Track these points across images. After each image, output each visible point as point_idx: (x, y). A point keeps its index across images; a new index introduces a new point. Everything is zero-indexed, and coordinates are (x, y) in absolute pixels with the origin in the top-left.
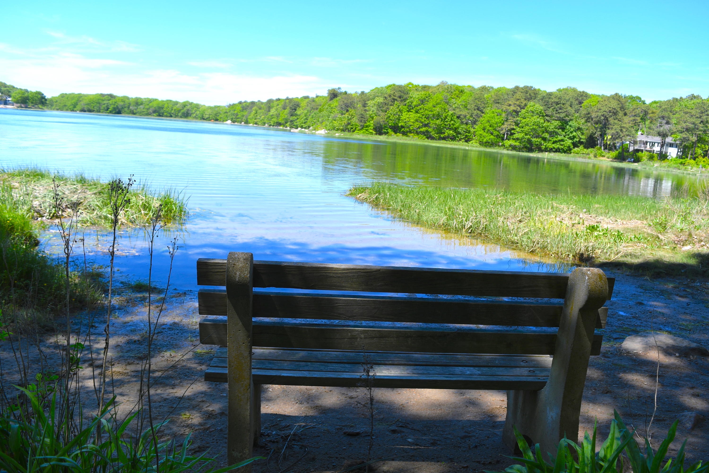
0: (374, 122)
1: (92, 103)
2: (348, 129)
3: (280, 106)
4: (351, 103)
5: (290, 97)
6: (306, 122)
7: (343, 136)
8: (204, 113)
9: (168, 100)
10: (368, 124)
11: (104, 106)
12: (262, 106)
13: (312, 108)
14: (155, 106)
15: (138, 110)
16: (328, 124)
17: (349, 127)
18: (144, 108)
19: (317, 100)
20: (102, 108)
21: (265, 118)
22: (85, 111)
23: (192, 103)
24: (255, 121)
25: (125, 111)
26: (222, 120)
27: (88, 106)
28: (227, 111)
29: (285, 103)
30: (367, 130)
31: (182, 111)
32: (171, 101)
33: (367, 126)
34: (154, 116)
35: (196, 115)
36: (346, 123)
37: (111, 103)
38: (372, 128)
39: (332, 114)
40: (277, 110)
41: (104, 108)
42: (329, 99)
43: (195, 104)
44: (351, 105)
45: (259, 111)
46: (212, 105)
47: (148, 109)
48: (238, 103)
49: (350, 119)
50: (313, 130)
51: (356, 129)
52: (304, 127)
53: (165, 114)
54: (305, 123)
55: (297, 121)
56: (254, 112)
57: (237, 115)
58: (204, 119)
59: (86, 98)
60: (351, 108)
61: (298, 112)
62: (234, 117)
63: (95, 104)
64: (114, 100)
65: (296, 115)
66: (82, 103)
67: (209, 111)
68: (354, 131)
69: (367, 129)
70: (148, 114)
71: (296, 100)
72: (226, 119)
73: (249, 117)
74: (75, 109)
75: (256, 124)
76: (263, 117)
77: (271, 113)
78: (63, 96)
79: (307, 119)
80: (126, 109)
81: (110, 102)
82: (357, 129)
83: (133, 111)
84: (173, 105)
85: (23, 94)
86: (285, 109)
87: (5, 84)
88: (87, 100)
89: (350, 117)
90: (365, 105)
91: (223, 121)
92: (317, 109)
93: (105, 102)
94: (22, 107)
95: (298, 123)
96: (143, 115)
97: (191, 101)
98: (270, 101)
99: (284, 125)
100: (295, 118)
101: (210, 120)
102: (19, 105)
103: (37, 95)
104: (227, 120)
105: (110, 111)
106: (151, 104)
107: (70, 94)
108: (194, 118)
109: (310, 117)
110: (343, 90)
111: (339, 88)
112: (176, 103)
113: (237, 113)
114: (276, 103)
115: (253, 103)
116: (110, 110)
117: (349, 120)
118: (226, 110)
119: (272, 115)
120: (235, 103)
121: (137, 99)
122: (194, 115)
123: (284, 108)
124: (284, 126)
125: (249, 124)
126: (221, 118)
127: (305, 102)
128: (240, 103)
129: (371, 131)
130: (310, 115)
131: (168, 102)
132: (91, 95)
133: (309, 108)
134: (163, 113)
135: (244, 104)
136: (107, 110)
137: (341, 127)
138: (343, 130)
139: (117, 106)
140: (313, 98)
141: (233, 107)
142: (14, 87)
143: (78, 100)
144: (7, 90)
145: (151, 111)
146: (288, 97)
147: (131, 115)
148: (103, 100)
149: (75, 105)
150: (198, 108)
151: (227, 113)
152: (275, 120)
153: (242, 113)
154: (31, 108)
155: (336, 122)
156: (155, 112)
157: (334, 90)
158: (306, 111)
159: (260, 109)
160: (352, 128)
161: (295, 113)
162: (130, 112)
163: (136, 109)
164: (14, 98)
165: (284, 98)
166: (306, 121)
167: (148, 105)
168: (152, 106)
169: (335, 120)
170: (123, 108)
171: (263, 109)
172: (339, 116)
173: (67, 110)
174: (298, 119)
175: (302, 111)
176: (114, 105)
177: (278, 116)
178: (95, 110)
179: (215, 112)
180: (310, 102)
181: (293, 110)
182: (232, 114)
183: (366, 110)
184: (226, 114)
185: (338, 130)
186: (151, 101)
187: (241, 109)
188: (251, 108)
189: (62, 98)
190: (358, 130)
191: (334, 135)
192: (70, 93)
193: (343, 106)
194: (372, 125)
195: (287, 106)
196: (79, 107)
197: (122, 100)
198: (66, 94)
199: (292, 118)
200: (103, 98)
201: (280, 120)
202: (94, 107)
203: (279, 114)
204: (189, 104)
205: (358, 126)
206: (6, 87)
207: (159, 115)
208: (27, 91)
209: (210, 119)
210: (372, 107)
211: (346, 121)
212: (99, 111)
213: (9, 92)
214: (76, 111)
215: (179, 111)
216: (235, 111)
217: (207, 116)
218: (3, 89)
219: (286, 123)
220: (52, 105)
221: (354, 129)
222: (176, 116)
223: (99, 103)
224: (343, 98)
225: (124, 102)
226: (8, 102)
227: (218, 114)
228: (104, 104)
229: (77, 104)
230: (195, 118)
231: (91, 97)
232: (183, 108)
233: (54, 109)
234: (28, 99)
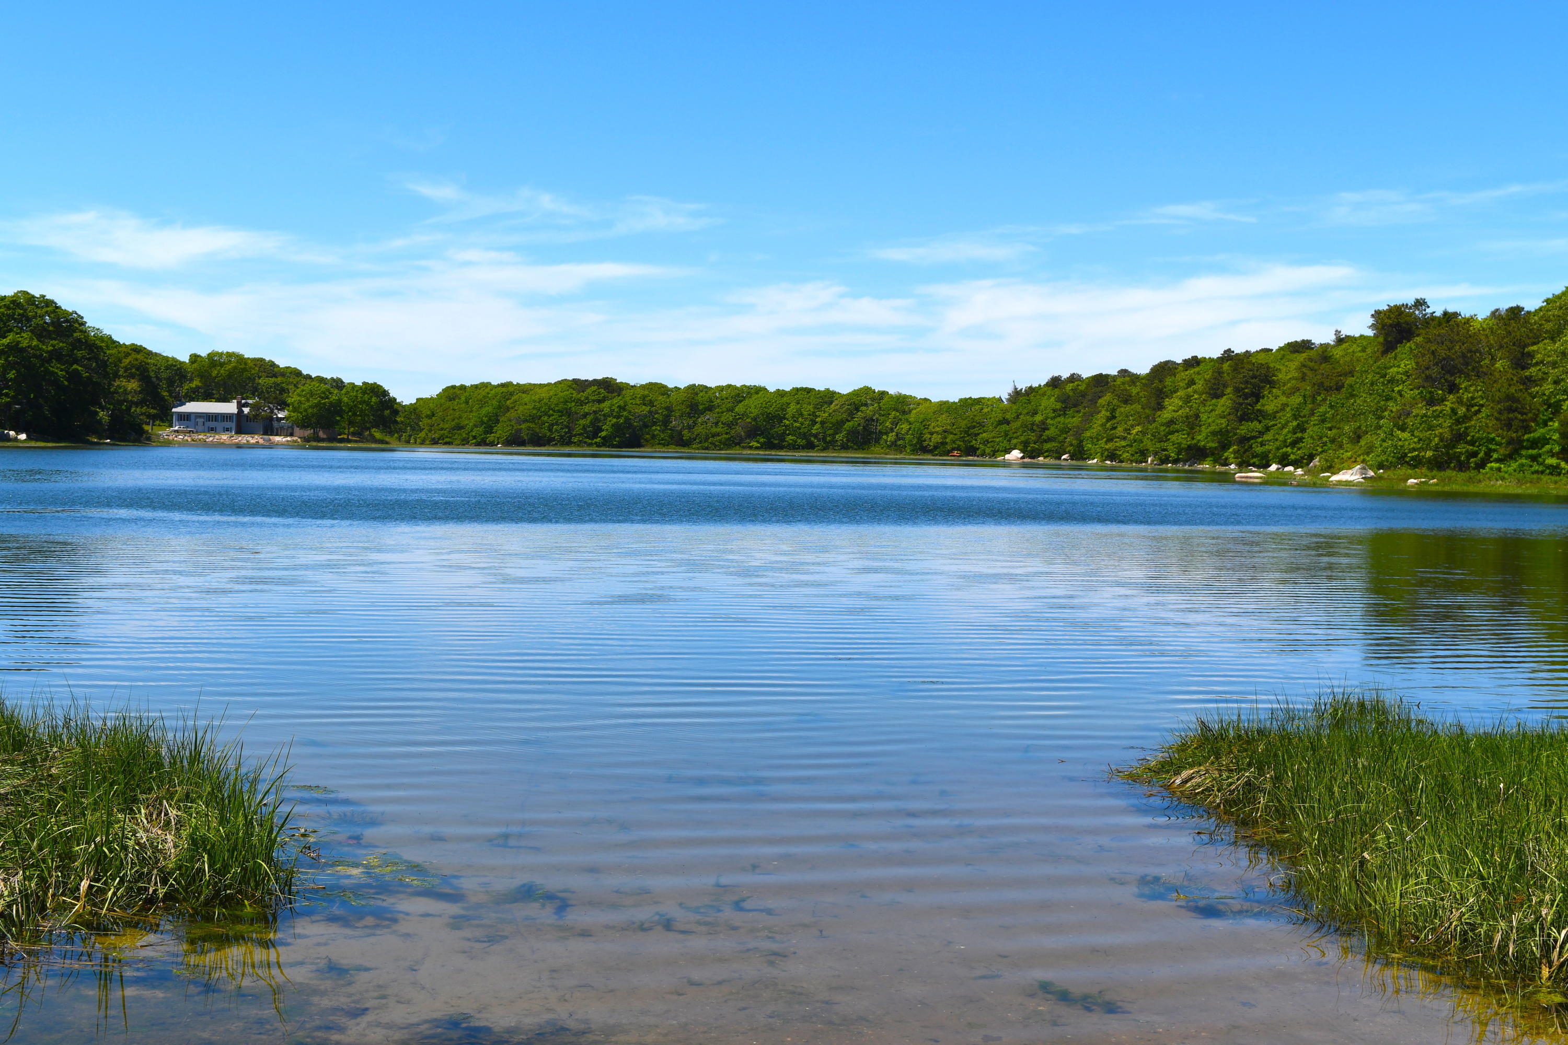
0: (1562, 424)
1: (546, 414)
2: (1457, 457)
3: (1199, 386)
4: (1464, 356)
5: (1238, 349)
6: (1300, 440)
7: (1439, 488)
8: (926, 427)
9: (797, 390)
10: (1540, 432)
11: (582, 422)
12: (1134, 391)
13: (1321, 387)
14: (755, 412)
15: (698, 429)
16: (1378, 444)
17: (1461, 448)
18: (717, 424)
19: (1338, 353)
20: (578, 430)
21: (1143, 433)
22: (522, 443)
23: (883, 394)
24: (1110, 446)
25: (654, 437)
26: (988, 451)
27: (532, 425)
28: (1009, 416)
29: (1220, 373)
30: (1534, 458)
31: (848, 425)
32: (809, 391)
33: (1535, 444)
34: (751, 448)
35: (898, 437)
36: (1447, 435)
37: (607, 410)
38: (1557, 449)
39: (1391, 404)
40: (1187, 400)
41: (584, 428)
42: (1381, 348)
43: (892, 397)
44: (1467, 364)
45: (1124, 409)
46: (954, 397)
47: (730, 425)
48: (1047, 385)
49: (1466, 418)
50: (1324, 470)
51: (1488, 453)
52: (1292, 457)
53: (790, 438)
54: (1294, 444)
55: (1266, 437)
56: (1104, 413)
57: (1044, 427)
58: (925, 450)
59: (526, 398)
60: (1468, 377)
61: (1269, 404)
62: (1033, 436)
63: (556, 416)
64: (617, 401)
65: (1260, 415)
66: (512, 414)
67: (945, 419)
68: (1481, 465)
69: (1534, 452)
70: (731, 443)
71: (1262, 359)
72: (1005, 444)
73: (1088, 434)
74: (491, 438)
75: (1112, 456)
76: (1139, 428)
77: (1166, 415)
78: (452, 394)
79: (1304, 430)
80: (656, 429)
81: (606, 406)
82: (1495, 456)
83: (680, 433)
84: (818, 407)
85: (325, 395)
86: (1217, 396)
87: (273, 364)
88: (530, 406)
89: (1462, 411)
90: (1521, 360)
91: (994, 453)
92: (1339, 388)
93: (587, 408)
94: (320, 440)
95: (1270, 442)
96: (716, 447)
97: (877, 388)
98: (1164, 370)
99: (1217, 456)
100: (1256, 426)
101: (948, 453)
102: (308, 432)
103: (366, 397)
104: (1008, 451)
105: (604, 438)
106: (740, 408)
107: (476, 387)
108: (889, 447)
109: (1315, 419)
110: (1436, 309)
111: (1420, 303)
112: (828, 397)
113: (1043, 422)
114: (1183, 375)
115: (1101, 381)
116: (603, 434)
117: (1458, 422)
118: (1005, 411)
119: (1172, 422)
120: (1035, 385)
121: (694, 390)
122: (891, 437)
123: (1215, 392)
124: (1216, 461)
125: (1089, 458)
126: (986, 442)
127: (1293, 365)
128: (1055, 382)
129: (1552, 461)
130: (1313, 414)
131: (800, 396)
132: (541, 386)
133: (1308, 388)
134: (782, 437)
135: (1070, 386)
136: (595, 435)
137: (1429, 454)
138: (1438, 464)
139: (627, 419)
140: (1325, 347)
141: (1029, 402)
142: (298, 373)
143: (500, 407)
144: (277, 385)
145: (739, 430)
146: (1228, 351)
147: (672, 448)
148: (581, 403)
149: (489, 425)
150: (904, 412)
151: (1008, 423)
152: (1180, 438)
153: (1061, 419)
154: (349, 441)
155: (1406, 435)
156: (753, 433)
157: (1397, 312)
158: (1296, 400)
159: (1126, 402)
160: (1475, 454)
161: (1258, 407)
162: (672, 437)
163: (690, 428)
164: (295, 410)
165: (1216, 353)
166: (1299, 435)
167: (732, 410)
168: (744, 415)
169: (1403, 429)
170: (645, 426)
171: (1139, 401)
172: (1420, 409)
173: (465, 442)
174: (1268, 429)
175: (1283, 399)
176: (618, 417)
177: (1193, 422)
178: (556, 436)
179: (963, 424)
180: (1311, 364)
181: (1246, 396)
182: (1024, 426)
183: (1529, 381)
184: (1005, 427)
185: (1417, 463)
186: (740, 394)
187: (1059, 406)
188: (1094, 401)
189: (448, 404)
190: (1498, 461)
191: (1401, 486)
192: (476, 382)
193: (1435, 371)
194: (1556, 436)
195: (1225, 386)
196: (501, 431)
197: (644, 397)
198: (463, 388)
199: (1244, 429)
200: (582, 396)
201: (1202, 438)
202: (550, 430)
203: (1197, 416)
204: (873, 399)
205: (1500, 444)
206: (275, 376)
207: (769, 446)
208: (338, 383)
209: (949, 447)
210: (1554, 365)
211: (1444, 428)
212: (566, 441)
213: (283, 391)
214: (492, 444)
215: (839, 425)
216: (1035, 413)
217: (936, 439)
218: (262, 381)
219: (1224, 447)
220: (416, 429)
221: (1481, 455)
222: (829, 445)
223: (569, 413)
224: (1429, 341)
225: (651, 403)
226: (275, 424)
227: (976, 431)
228: (585, 416)
229: (498, 421)
230: (895, 446)
231: (544, 394)
232: (851, 415)
233: (423, 443)
234: (340, 413)
